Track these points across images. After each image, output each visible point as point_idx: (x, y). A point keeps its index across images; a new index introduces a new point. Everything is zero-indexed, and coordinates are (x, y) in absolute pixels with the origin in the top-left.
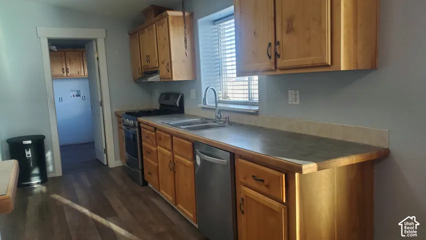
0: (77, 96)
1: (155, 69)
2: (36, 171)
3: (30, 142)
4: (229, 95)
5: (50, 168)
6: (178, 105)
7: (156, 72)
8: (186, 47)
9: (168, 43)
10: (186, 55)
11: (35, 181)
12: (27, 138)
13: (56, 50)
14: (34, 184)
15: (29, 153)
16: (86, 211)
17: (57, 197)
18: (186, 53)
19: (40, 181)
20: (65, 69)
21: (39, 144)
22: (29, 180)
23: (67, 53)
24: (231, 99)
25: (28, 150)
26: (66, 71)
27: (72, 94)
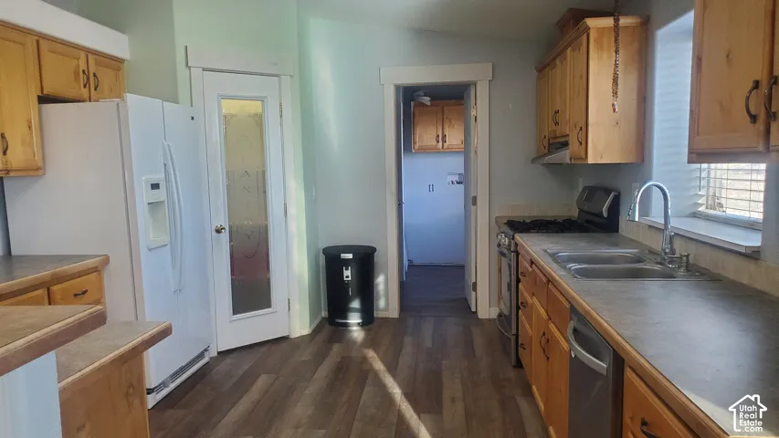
0: (458, 183)
1: (563, 139)
2: (356, 304)
3: (350, 256)
4: (723, 201)
5: (381, 303)
6: (605, 215)
7: (565, 144)
8: (615, 93)
9: (585, 86)
10: (614, 110)
11: (354, 319)
12: (347, 249)
13: (429, 104)
14: (353, 325)
15: (347, 273)
16: (396, 391)
17: (371, 354)
18: (613, 105)
19: (360, 321)
20: (440, 136)
21: (366, 260)
22: (346, 318)
23: (445, 108)
24: (730, 212)
25: (347, 269)
26: (443, 139)
27: (450, 178)
